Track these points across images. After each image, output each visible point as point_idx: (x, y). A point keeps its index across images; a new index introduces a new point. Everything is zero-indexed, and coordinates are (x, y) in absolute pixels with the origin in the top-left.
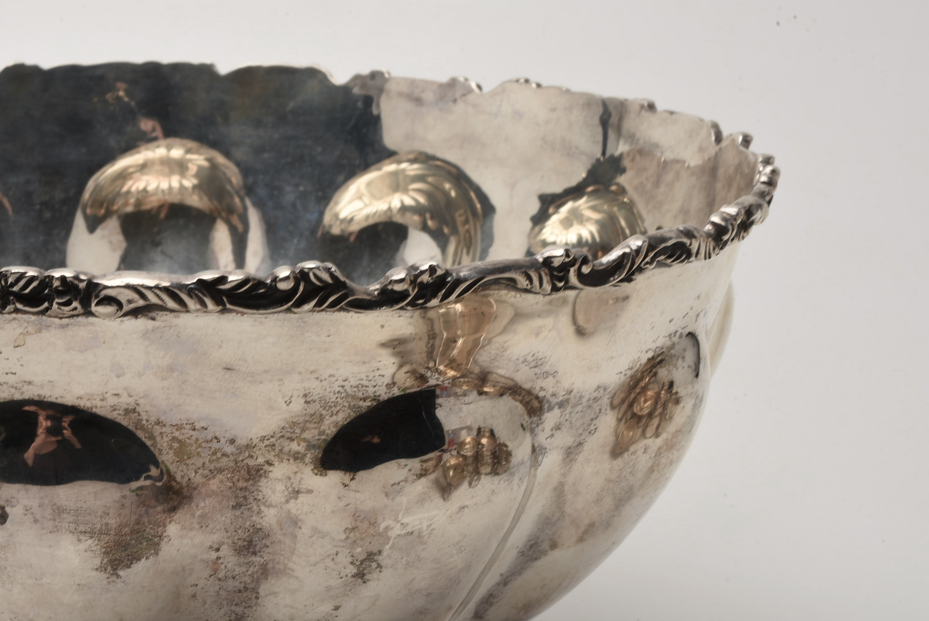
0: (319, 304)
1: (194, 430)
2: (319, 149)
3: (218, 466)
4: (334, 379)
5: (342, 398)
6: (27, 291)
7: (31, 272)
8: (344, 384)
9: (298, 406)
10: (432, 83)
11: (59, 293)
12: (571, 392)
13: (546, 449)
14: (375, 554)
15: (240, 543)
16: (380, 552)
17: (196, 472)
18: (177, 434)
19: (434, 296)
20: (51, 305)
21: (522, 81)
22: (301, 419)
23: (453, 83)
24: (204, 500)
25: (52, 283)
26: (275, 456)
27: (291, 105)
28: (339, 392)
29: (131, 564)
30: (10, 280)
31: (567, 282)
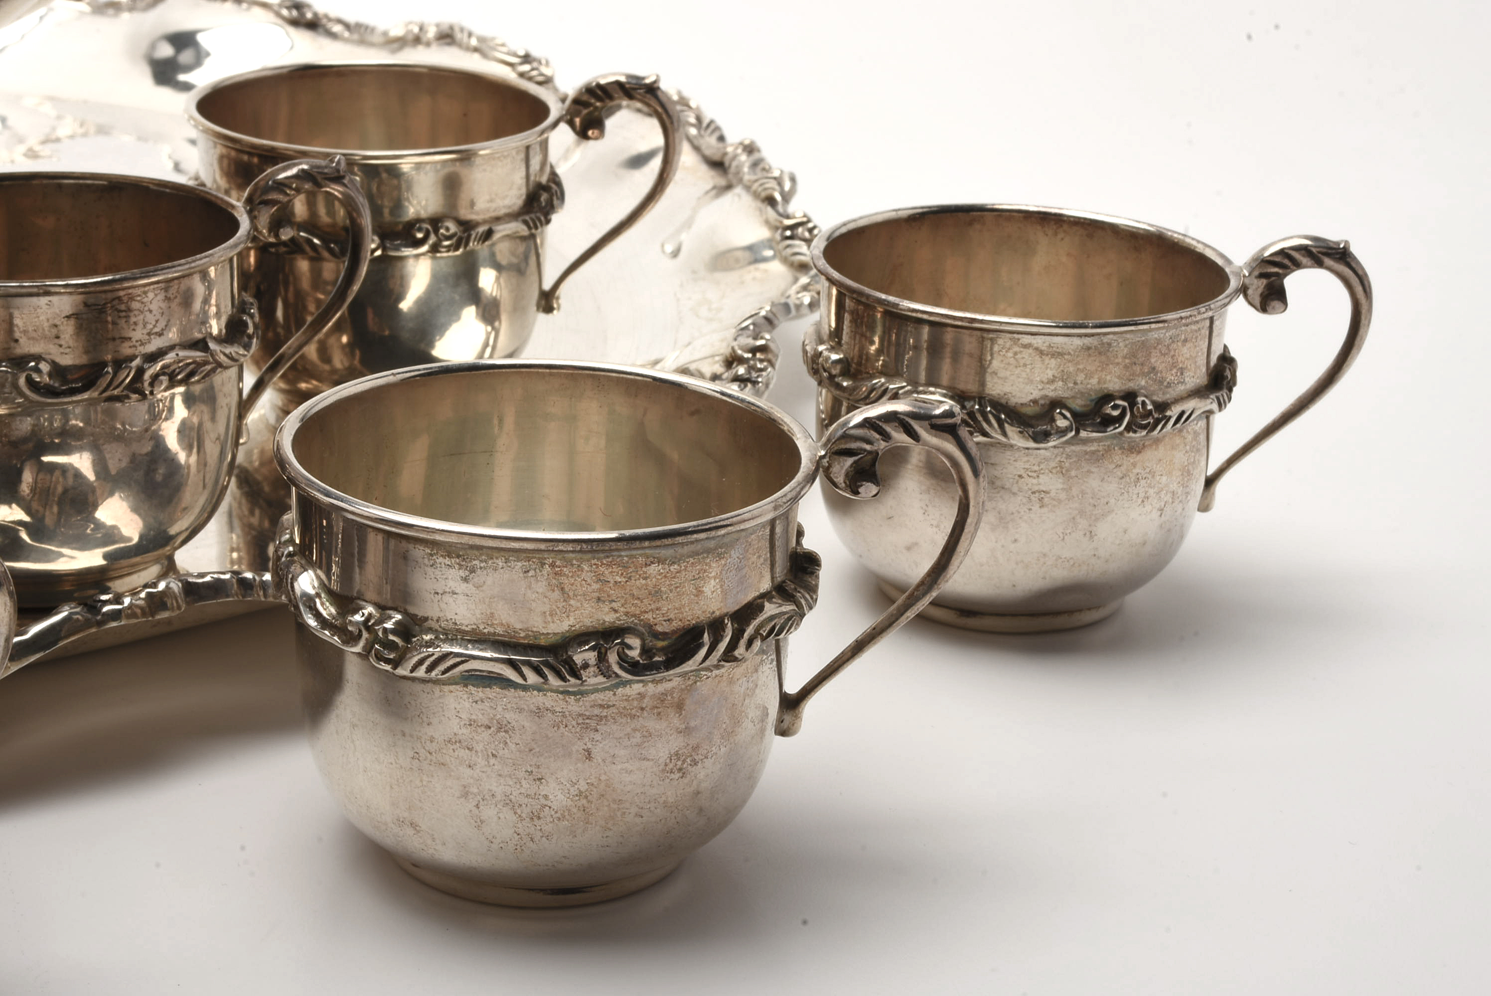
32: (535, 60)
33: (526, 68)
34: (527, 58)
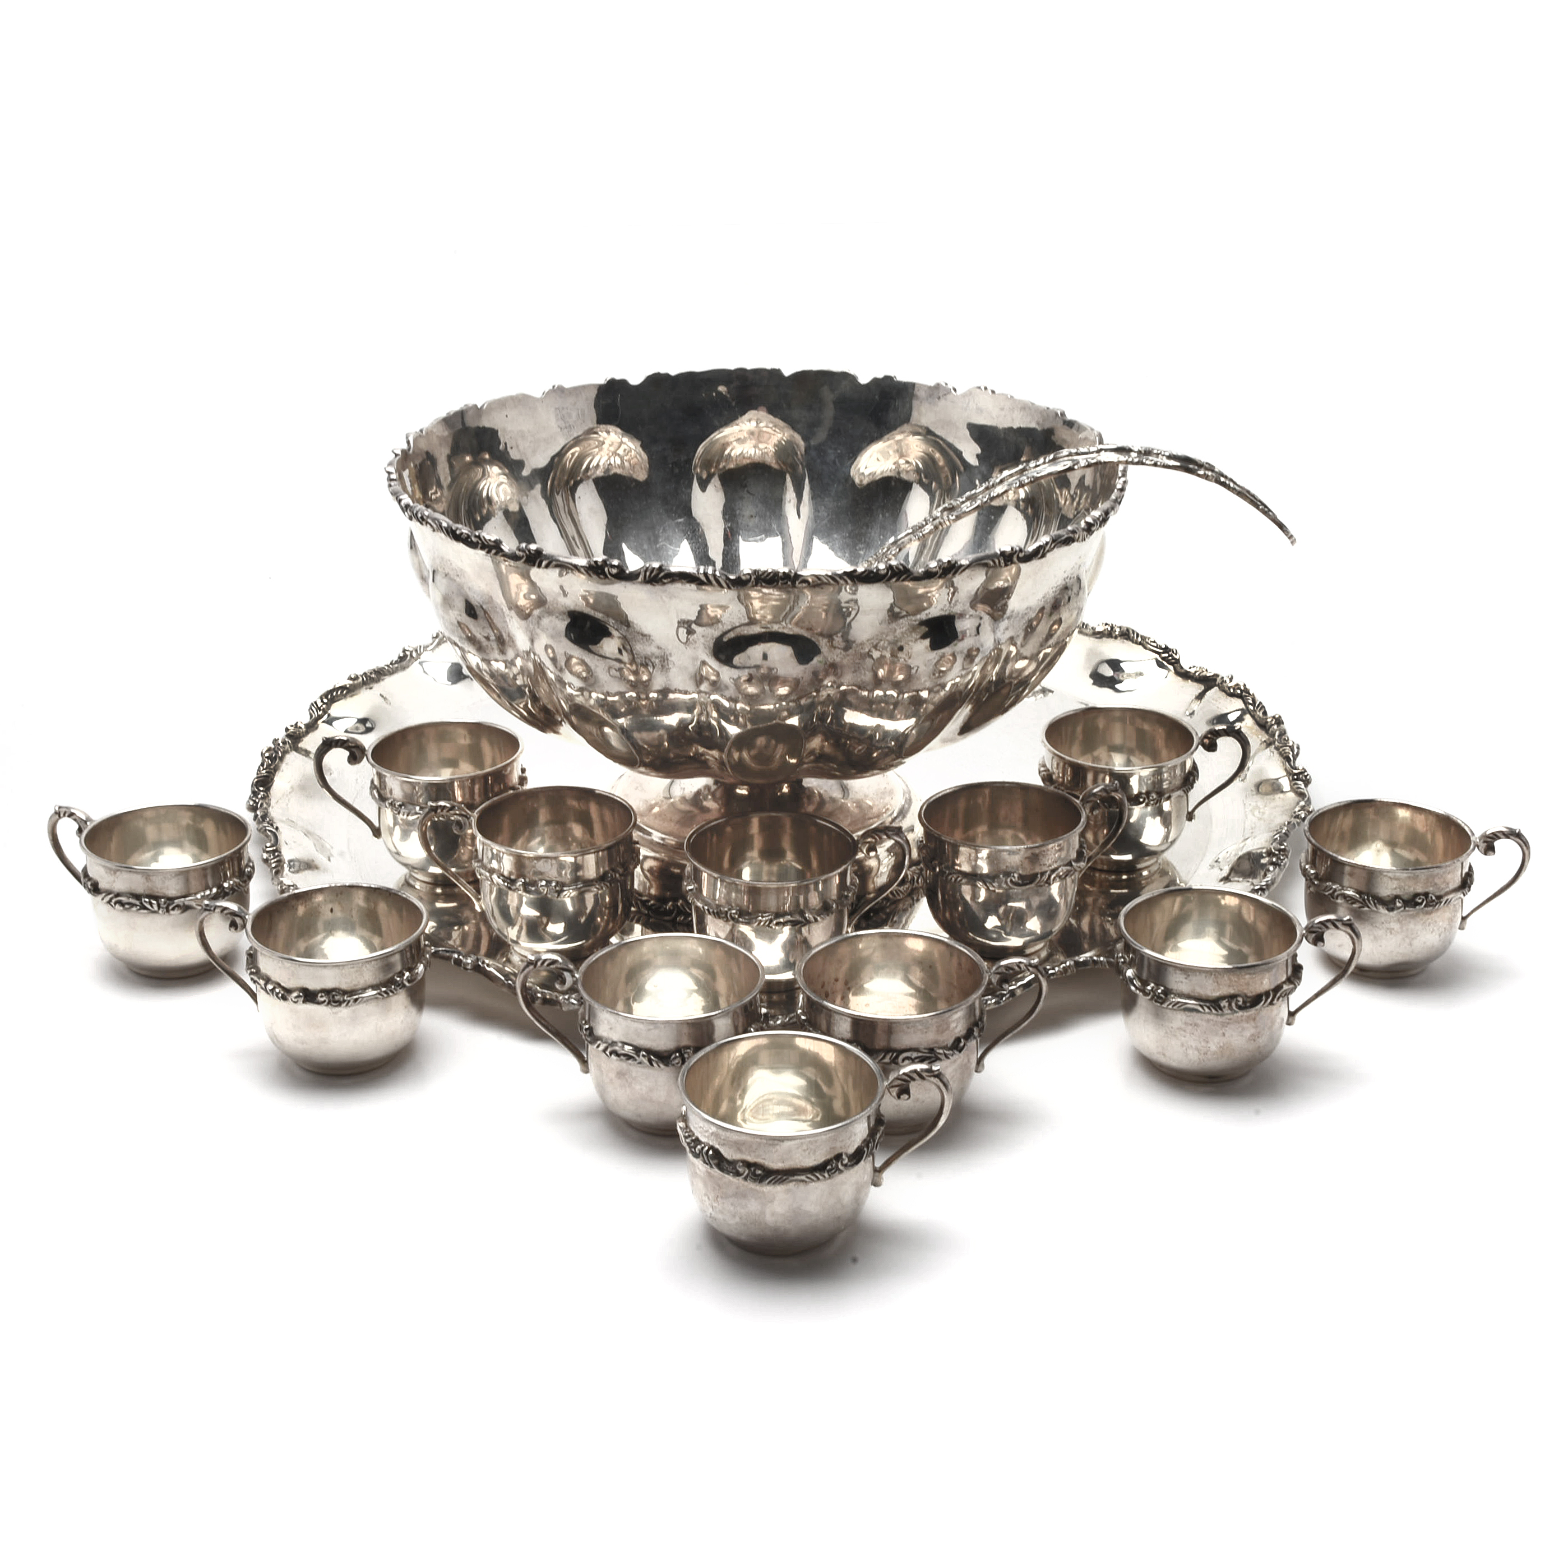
2: (851, 426)
10: (925, 386)
21: (983, 388)
23: (938, 386)
32: (1170, 650)
33: (1166, 655)
34: (1166, 649)
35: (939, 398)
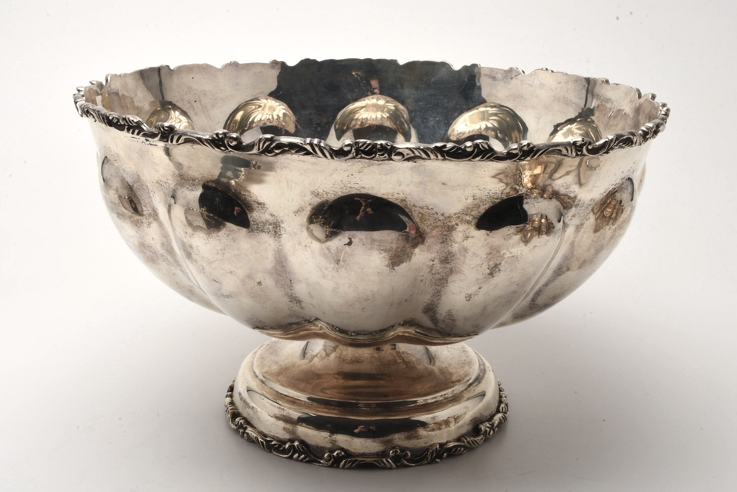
0: (482, 158)
1: (428, 209)
2: (446, 100)
3: (437, 225)
4: (486, 190)
5: (488, 198)
6: (367, 149)
7: (369, 142)
8: (489, 192)
9: (470, 201)
10: (501, 70)
11: (380, 150)
12: (580, 200)
13: (568, 225)
14: (498, 265)
15: (443, 258)
16: (500, 264)
17: (428, 227)
18: (421, 211)
19: (528, 156)
20: (376, 155)
21: (544, 69)
22: (471, 206)
23: (511, 70)
24: (430, 239)
25: (377, 146)
26: (459, 221)
27: (433, 79)
28: (487, 195)
29: (400, 264)
30: (360, 145)
31: (582, 152)
35: (512, 78)
